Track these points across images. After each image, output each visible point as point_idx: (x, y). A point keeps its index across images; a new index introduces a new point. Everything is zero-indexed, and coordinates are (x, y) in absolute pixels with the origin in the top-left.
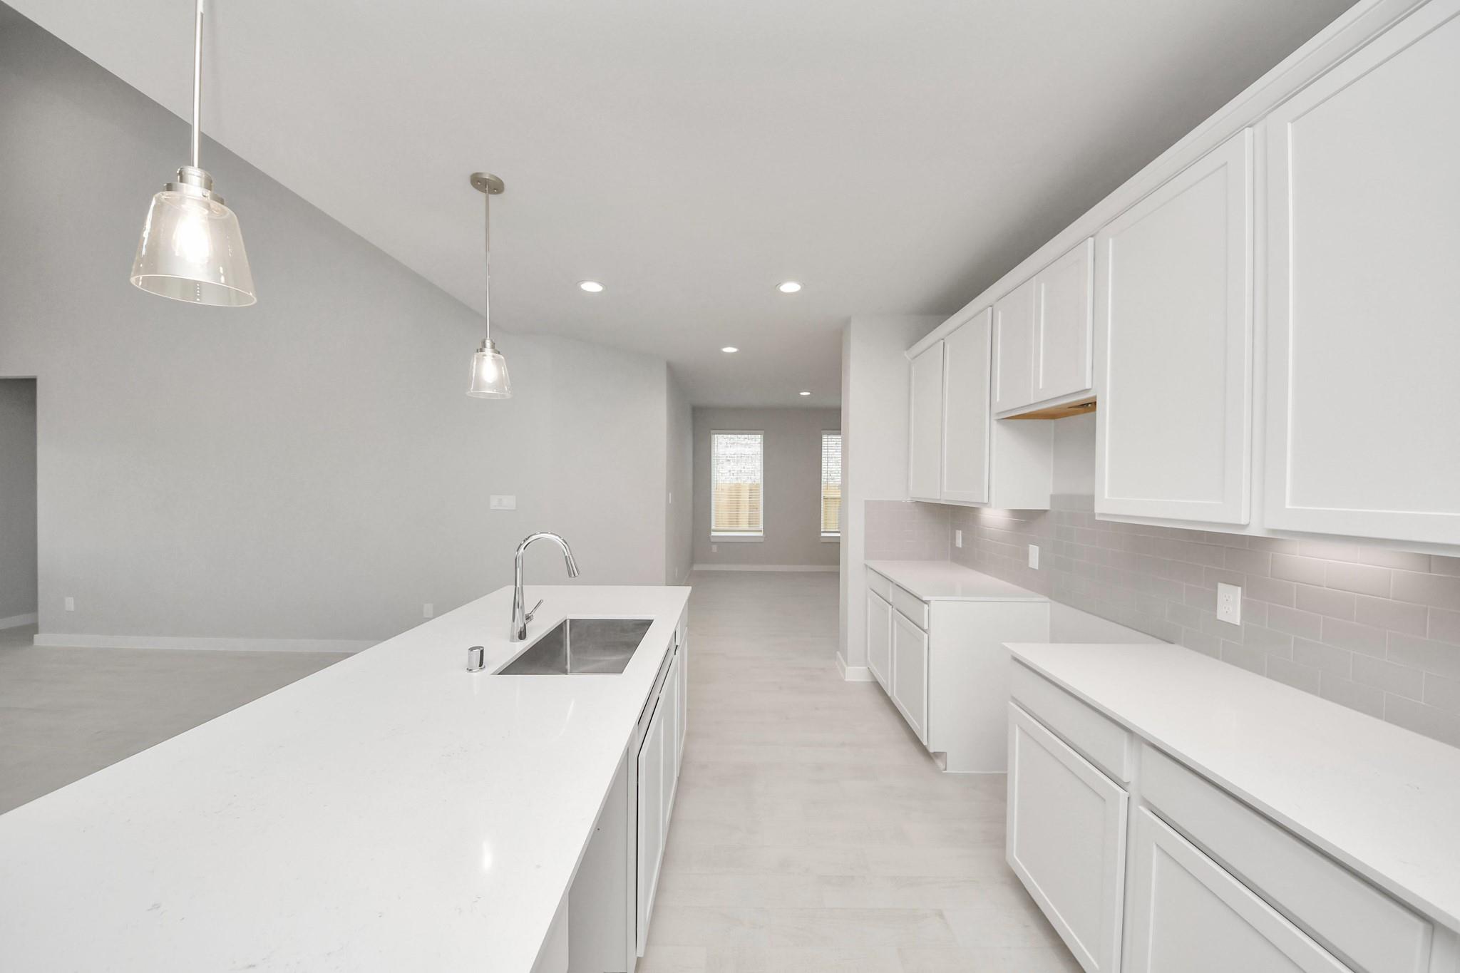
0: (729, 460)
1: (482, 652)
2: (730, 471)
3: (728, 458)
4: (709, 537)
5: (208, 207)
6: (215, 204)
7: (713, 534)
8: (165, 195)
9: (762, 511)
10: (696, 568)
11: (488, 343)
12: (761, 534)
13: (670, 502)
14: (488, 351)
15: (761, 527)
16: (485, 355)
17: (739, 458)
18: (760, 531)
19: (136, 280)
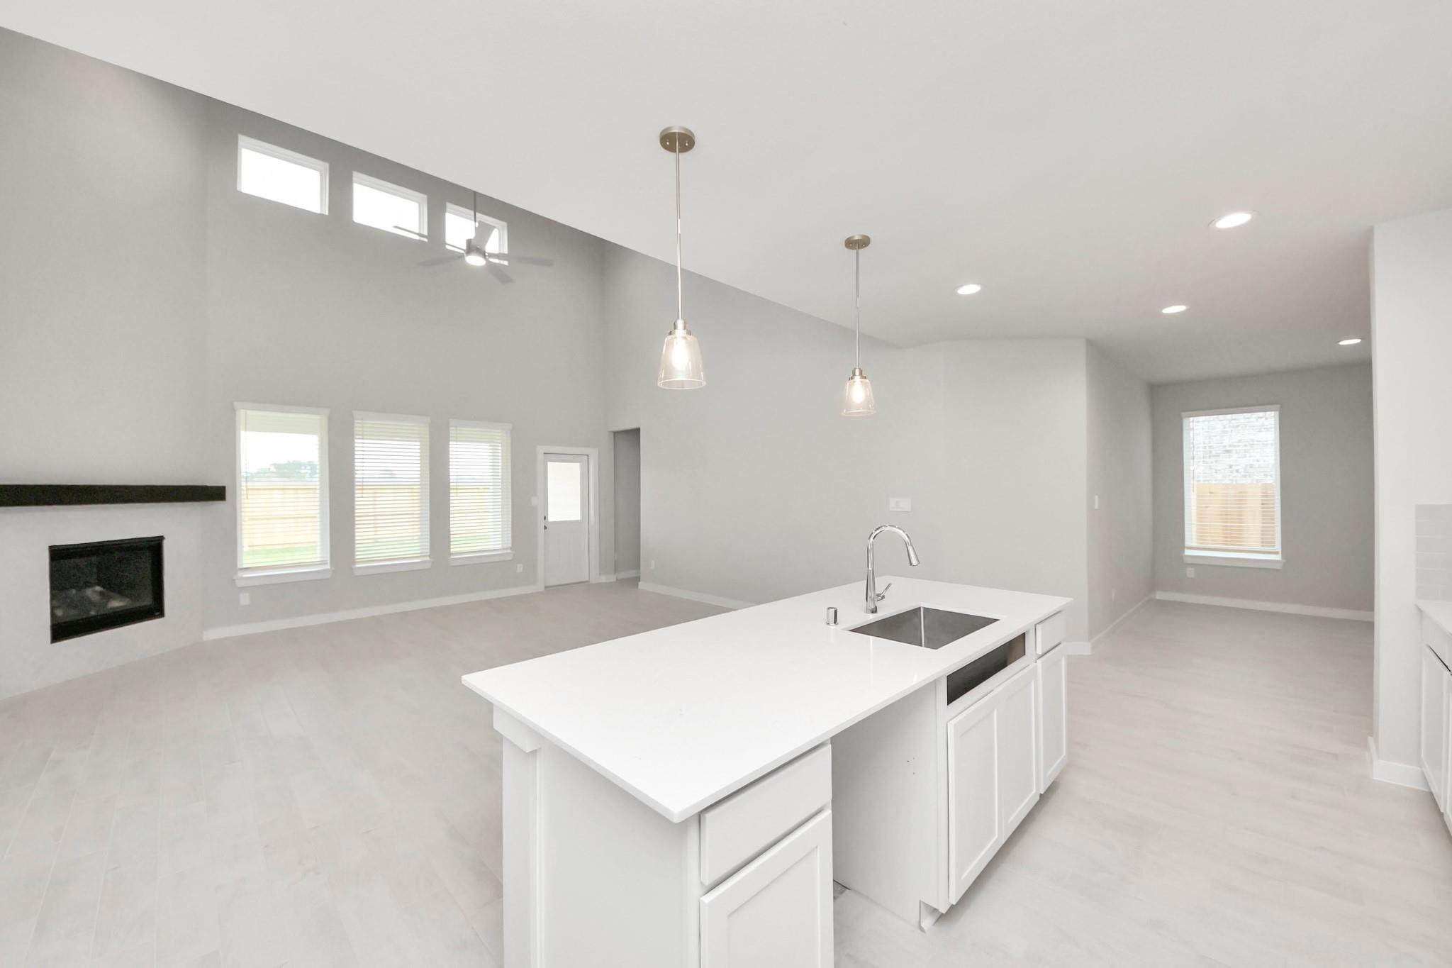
0: (1228, 451)
1: (836, 612)
2: (1231, 467)
3: (1227, 448)
4: (1181, 557)
5: (685, 338)
6: (688, 337)
7: (1188, 552)
8: (670, 337)
9: (1280, 524)
10: (1160, 596)
11: (857, 372)
12: (1278, 557)
13: (1097, 506)
14: (857, 378)
15: (1278, 547)
16: (854, 382)
17: (1248, 447)
18: (1277, 553)
19: (660, 384)
